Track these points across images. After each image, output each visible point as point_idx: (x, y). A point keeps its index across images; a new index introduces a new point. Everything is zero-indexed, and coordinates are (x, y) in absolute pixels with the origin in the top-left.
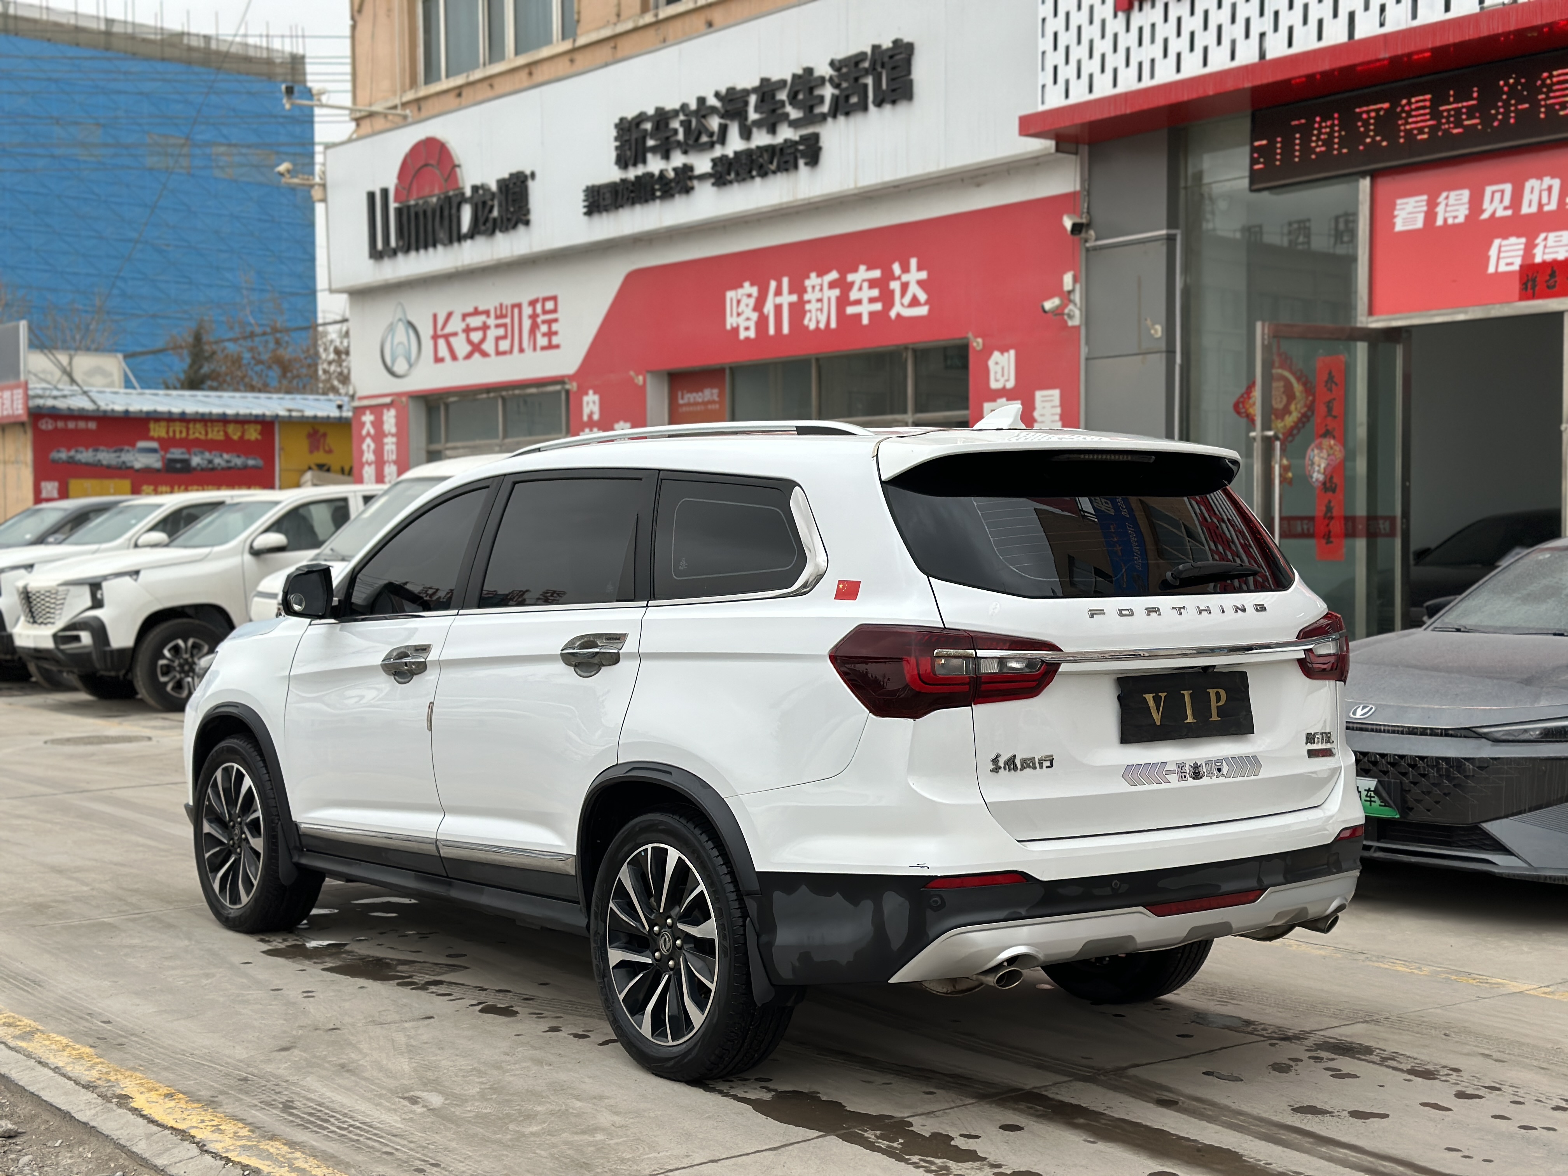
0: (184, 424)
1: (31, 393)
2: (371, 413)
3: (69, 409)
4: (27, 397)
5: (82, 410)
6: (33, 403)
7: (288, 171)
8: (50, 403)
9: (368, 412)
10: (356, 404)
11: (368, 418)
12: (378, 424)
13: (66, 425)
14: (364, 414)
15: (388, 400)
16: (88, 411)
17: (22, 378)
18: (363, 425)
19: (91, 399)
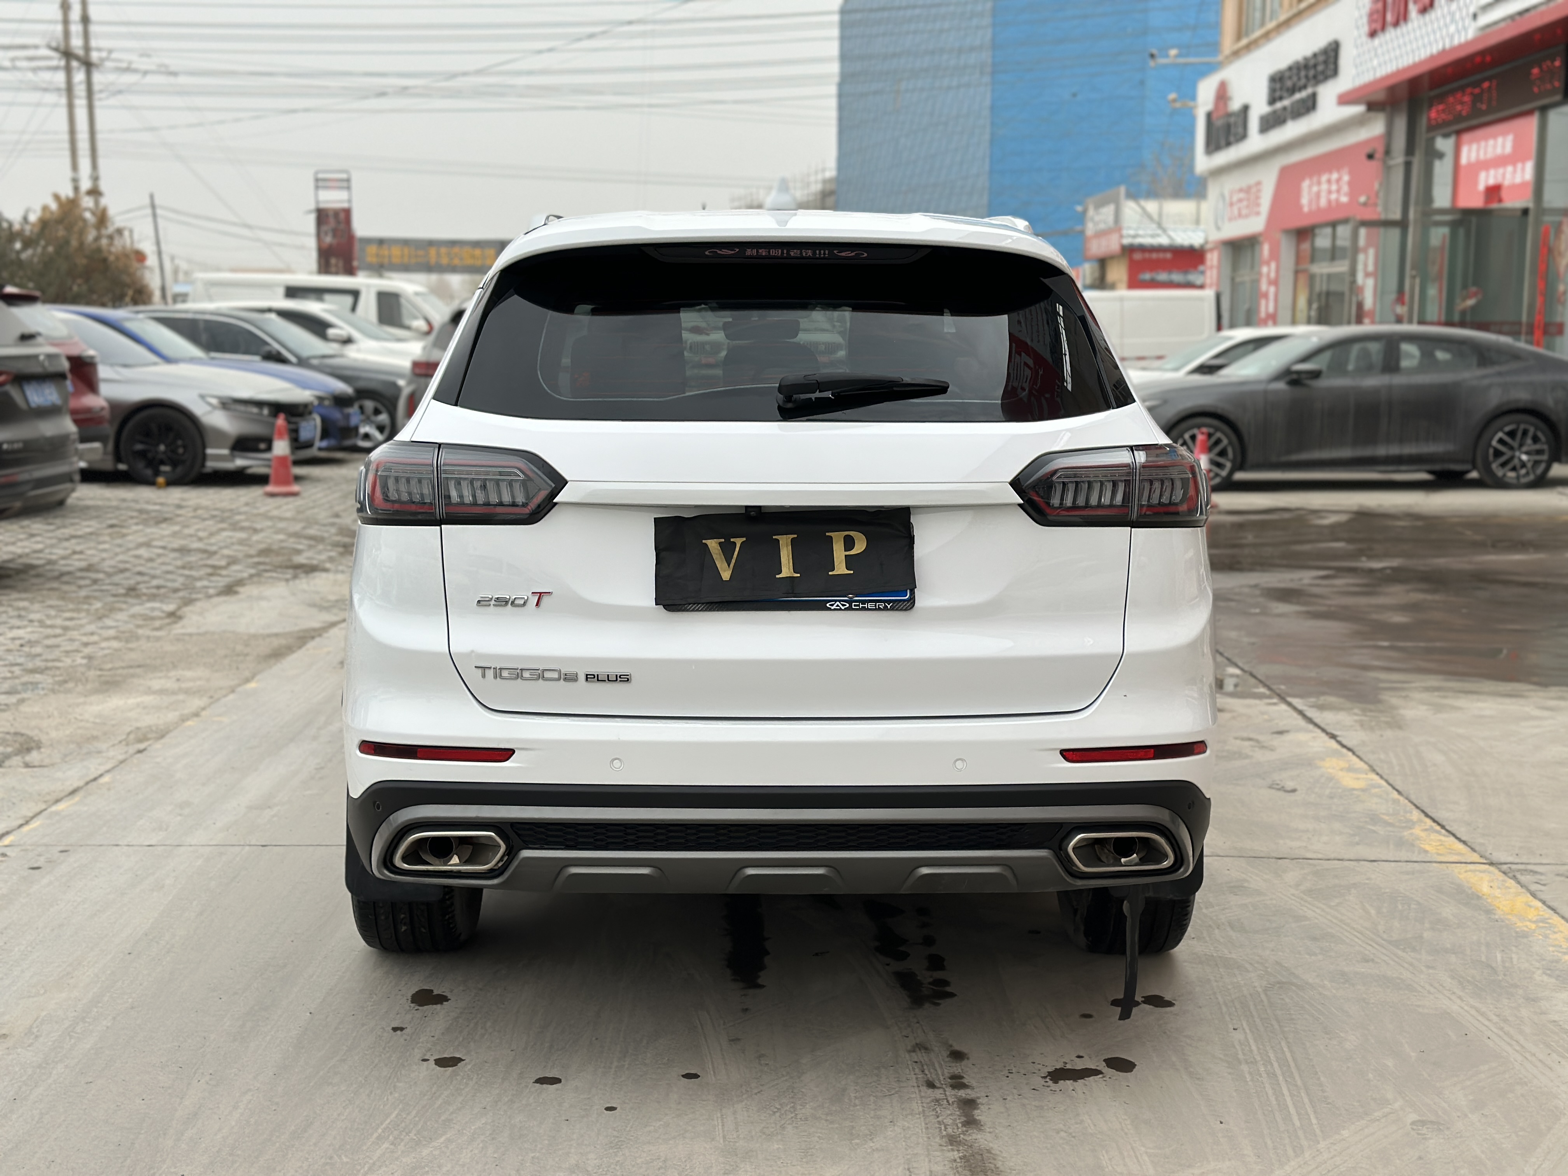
1: (1125, 235)
3: (1153, 245)
4: (1122, 236)
5: (1164, 245)
6: (1124, 242)
8: (1139, 240)
11: (1211, 252)
13: (1150, 255)
15: (1215, 245)
16: (1168, 246)
19: (1169, 237)
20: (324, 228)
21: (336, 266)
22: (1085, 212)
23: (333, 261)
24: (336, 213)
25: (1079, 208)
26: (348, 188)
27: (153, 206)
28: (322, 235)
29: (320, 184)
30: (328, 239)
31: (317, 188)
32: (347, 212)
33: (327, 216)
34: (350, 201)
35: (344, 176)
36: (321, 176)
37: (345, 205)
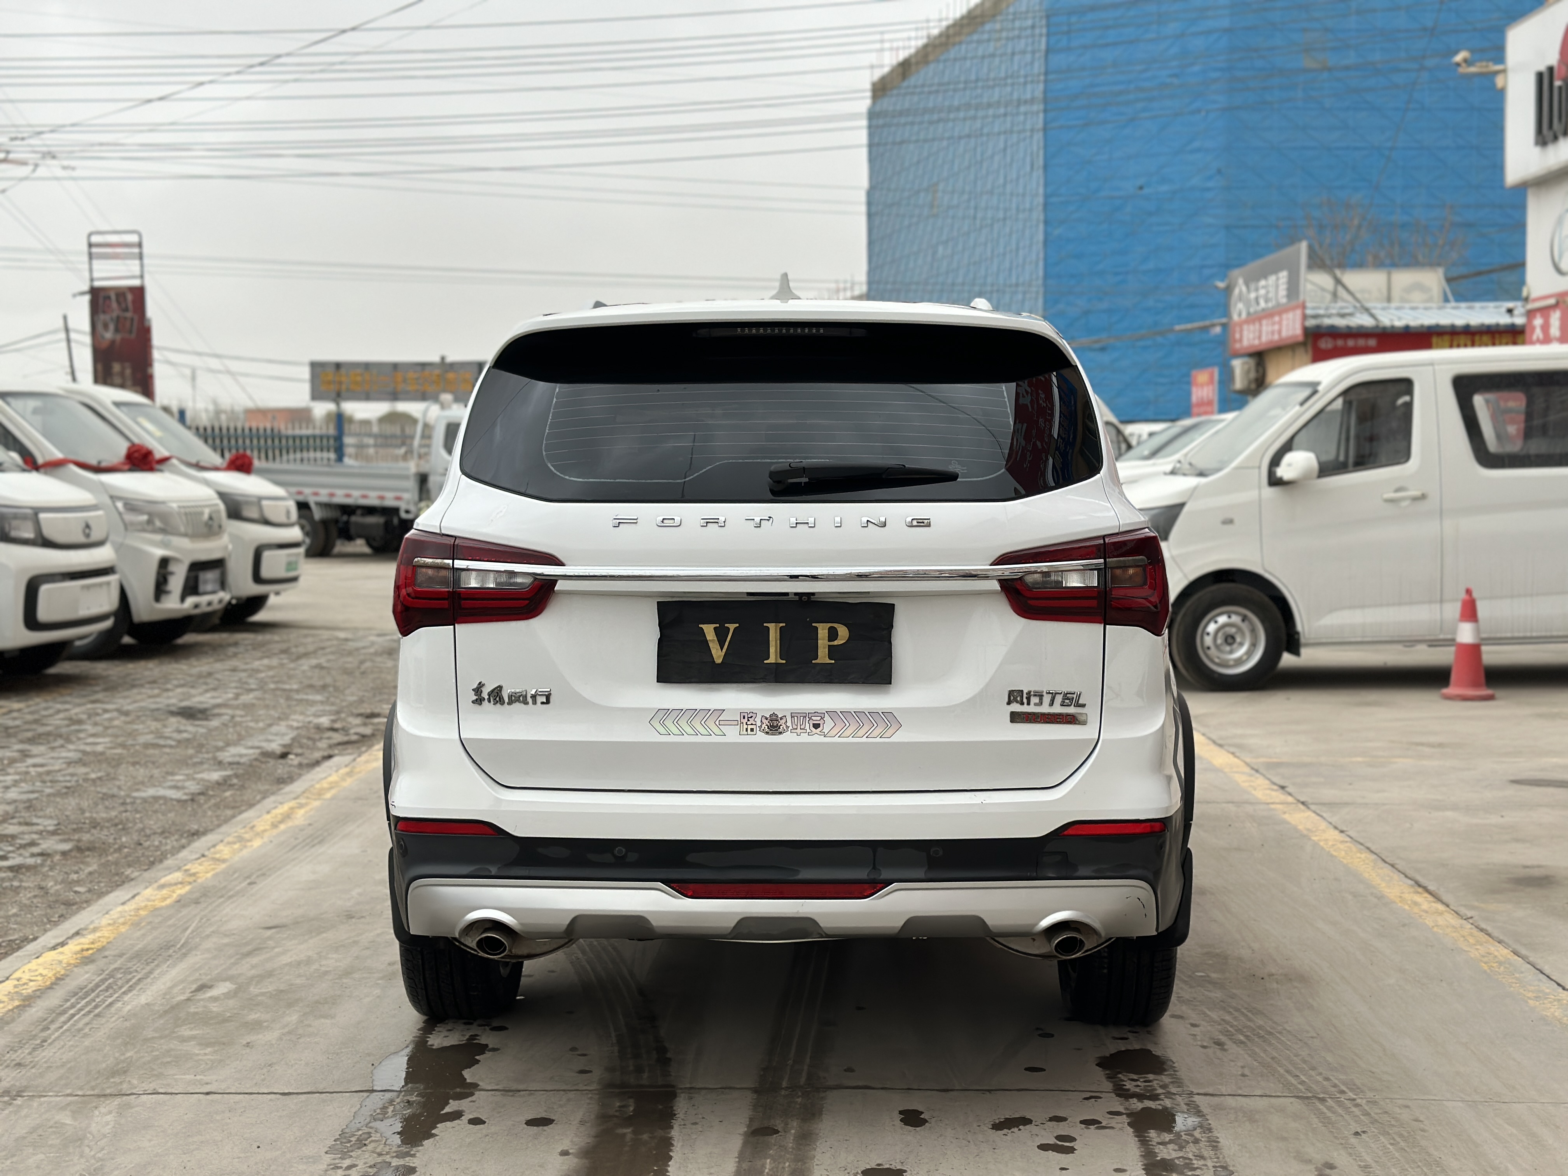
0: (1469, 337)
1: (1309, 312)
2: (1542, 316)
3: (1348, 327)
4: (1305, 317)
5: (1361, 327)
6: (1311, 323)
7: (1465, 61)
8: (1327, 322)
9: (1538, 315)
10: (1530, 306)
11: (1538, 322)
12: (1546, 328)
13: (1346, 343)
14: (1535, 317)
15: (1552, 301)
16: (1367, 328)
17: (1301, 298)
18: (1533, 329)
19: (1373, 316)
20: (102, 317)
21: (122, 374)
22: (1229, 290)
23: (116, 367)
24: (121, 293)
25: (1221, 285)
26: (141, 257)
27: (67, 330)
28: (100, 327)
29: (94, 250)
30: (109, 335)
31: (91, 256)
32: (139, 293)
33: (109, 298)
34: (142, 277)
35: (134, 238)
36: (95, 239)
37: (136, 283)
